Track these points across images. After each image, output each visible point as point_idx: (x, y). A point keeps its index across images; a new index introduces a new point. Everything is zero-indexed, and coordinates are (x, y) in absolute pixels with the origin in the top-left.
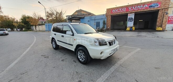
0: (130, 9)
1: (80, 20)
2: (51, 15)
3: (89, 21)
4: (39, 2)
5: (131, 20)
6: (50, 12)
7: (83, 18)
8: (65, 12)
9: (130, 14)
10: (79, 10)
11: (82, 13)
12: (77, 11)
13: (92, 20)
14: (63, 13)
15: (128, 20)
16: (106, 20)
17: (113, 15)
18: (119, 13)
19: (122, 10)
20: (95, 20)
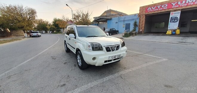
0: (174, 4)
1: (107, 22)
2: (78, 17)
3: (117, 23)
4: (67, 5)
5: (175, 20)
6: (76, 14)
7: (111, 19)
8: (91, 13)
9: (174, 13)
10: (108, 11)
11: (112, 13)
12: (105, 12)
13: (120, 21)
14: (89, 14)
15: (170, 21)
16: (138, 21)
17: (148, 14)
18: (157, 12)
19: (161, 7)
20: (124, 21)
